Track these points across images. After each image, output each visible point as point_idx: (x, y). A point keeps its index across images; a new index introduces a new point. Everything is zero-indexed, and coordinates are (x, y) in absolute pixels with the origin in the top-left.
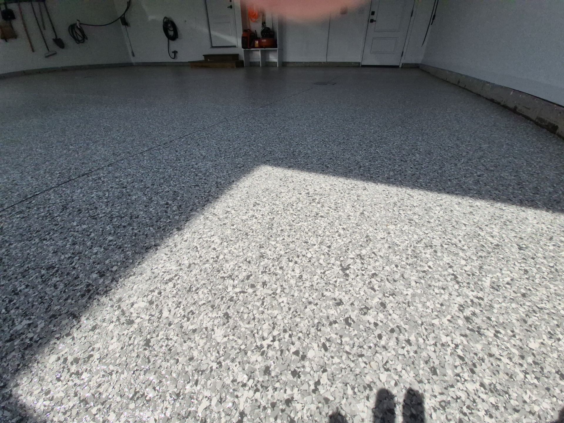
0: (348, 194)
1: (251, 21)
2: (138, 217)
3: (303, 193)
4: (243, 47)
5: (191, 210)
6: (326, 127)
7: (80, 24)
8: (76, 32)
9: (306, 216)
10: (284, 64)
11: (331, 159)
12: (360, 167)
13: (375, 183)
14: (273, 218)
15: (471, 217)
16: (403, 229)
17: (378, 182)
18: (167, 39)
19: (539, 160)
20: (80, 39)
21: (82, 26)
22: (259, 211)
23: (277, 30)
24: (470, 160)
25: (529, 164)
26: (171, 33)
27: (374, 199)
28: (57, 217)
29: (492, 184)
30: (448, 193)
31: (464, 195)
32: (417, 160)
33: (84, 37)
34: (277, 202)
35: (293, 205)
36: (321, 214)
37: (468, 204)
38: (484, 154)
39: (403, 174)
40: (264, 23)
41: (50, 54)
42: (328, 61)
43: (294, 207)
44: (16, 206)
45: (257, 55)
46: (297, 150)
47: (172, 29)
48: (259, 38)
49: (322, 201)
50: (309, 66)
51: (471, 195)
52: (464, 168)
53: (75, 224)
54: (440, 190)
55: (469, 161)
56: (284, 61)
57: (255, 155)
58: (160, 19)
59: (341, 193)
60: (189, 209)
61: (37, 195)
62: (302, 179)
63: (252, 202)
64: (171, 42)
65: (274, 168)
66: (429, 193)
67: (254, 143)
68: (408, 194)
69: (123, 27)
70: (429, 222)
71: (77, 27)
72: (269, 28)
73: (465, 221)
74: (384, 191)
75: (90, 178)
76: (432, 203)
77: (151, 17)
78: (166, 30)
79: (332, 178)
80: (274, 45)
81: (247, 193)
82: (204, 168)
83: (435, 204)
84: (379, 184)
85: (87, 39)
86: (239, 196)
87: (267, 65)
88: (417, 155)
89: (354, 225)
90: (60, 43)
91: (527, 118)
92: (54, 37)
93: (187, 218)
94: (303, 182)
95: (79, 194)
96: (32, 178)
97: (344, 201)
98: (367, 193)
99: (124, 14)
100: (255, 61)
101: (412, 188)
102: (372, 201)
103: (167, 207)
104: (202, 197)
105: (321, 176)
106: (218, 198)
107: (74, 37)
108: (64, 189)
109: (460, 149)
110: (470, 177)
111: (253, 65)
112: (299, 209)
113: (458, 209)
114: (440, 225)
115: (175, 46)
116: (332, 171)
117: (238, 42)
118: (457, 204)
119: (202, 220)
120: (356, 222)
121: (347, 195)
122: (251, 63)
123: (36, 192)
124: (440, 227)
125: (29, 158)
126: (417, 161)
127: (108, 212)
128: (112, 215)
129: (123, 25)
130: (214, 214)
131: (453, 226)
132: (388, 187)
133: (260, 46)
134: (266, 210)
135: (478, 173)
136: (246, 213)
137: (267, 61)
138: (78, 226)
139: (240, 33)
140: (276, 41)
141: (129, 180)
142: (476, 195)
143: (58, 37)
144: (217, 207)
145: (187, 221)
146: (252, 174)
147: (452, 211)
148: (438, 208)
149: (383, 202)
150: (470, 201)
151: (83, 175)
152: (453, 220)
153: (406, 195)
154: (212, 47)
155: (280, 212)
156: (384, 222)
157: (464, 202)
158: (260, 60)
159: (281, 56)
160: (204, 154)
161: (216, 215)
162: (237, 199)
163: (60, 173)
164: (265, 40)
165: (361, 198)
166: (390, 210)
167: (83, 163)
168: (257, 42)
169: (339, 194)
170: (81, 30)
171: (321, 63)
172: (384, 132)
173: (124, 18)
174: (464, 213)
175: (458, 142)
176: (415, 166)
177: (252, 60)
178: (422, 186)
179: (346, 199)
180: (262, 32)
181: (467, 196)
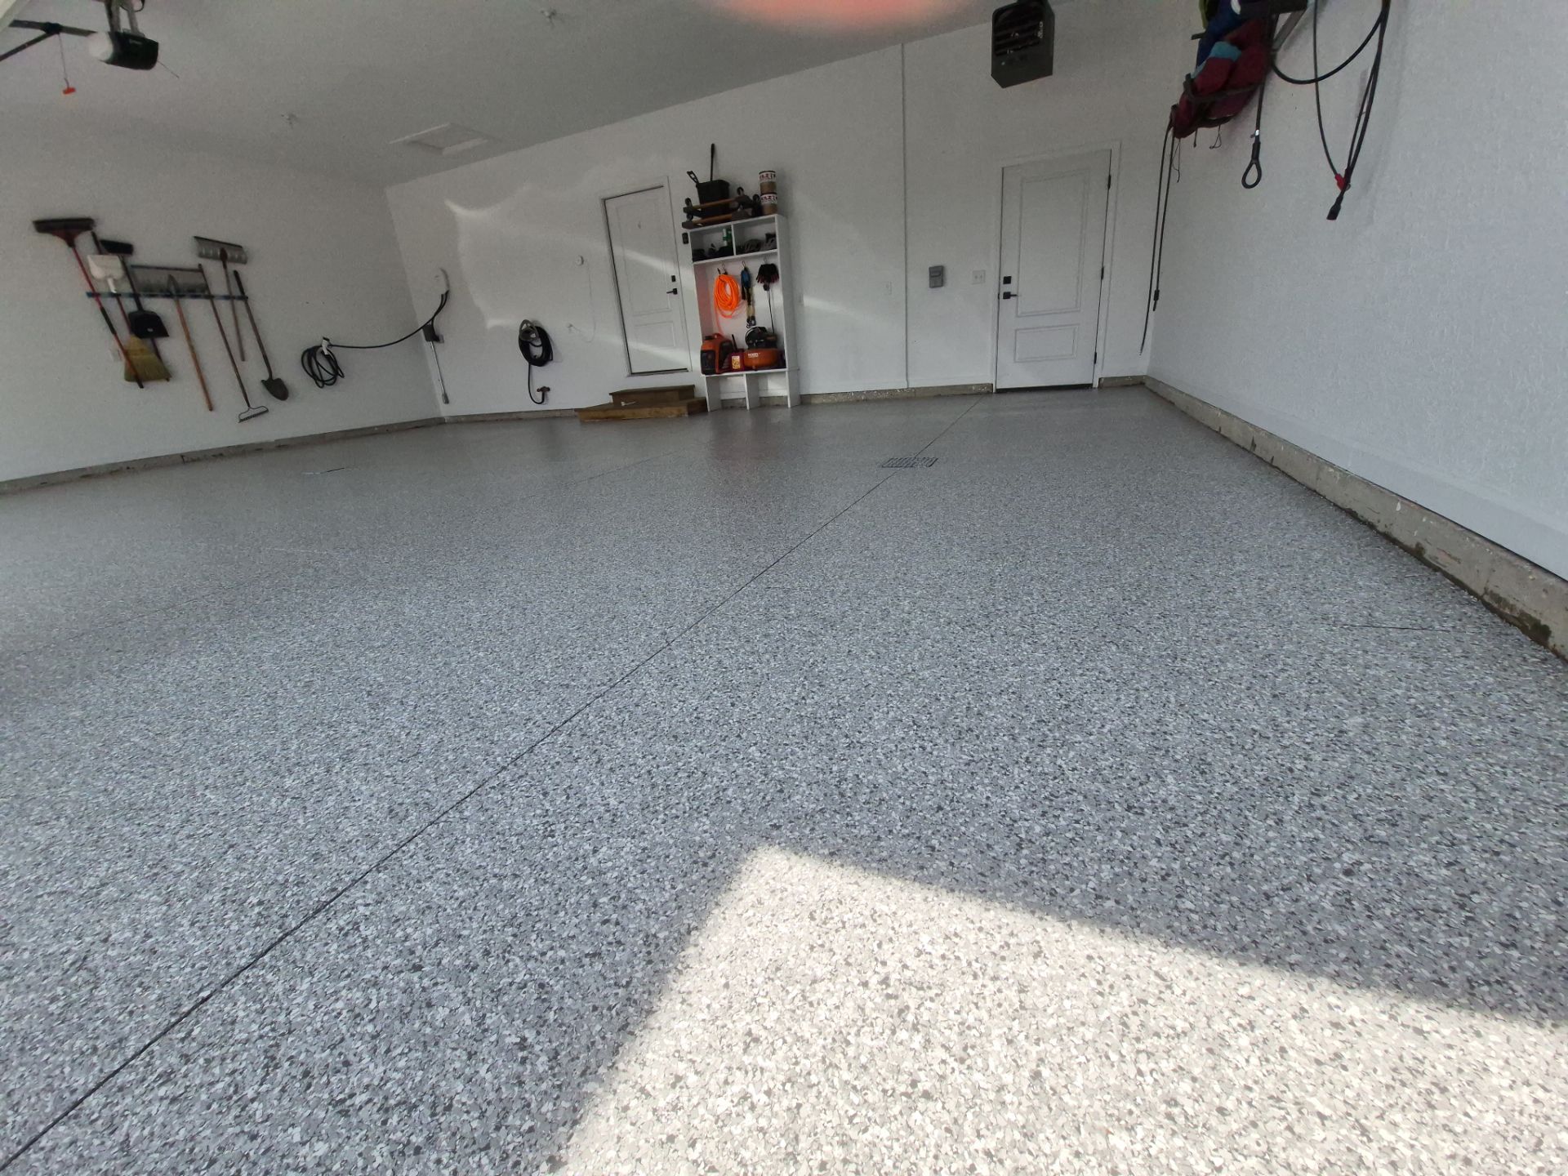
0: (995, 978)
1: (721, 318)
2: (448, 1108)
3: (874, 981)
4: (704, 372)
5: (583, 1074)
6: (921, 658)
7: (331, 345)
8: (318, 364)
9: (885, 1091)
10: (804, 401)
11: (940, 808)
12: (1019, 847)
13: (1063, 920)
14: (799, 1106)
15: (1339, 1076)
16: (1153, 1151)
17: (1073, 917)
18: (527, 363)
19: (1511, 780)
20: (326, 376)
21: (333, 350)
22: (758, 1073)
23: (782, 329)
24: (1317, 794)
25: (1485, 805)
26: (537, 352)
27: (1067, 1004)
28: (253, 1100)
29: (1388, 912)
30: (1267, 961)
31: (1311, 973)
32: (1172, 801)
33: (337, 372)
34: (806, 1030)
35: (848, 1043)
36: (925, 1085)
37: (1327, 1015)
38: (1354, 761)
39: (1136, 874)
40: (751, 319)
41: (252, 412)
42: (913, 385)
43: (851, 1051)
44: (155, 1047)
45: (737, 385)
46: (850, 774)
47: (539, 343)
48: (743, 350)
49: (926, 1016)
50: (866, 400)
51: (1332, 968)
52: (1305, 835)
53: (296, 1134)
54: (1244, 949)
55: (1316, 801)
56: (804, 392)
57: (744, 803)
58: (513, 324)
59: (975, 976)
60: (579, 1066)
61: (205, 1000)
62: (867, 913)
63: (741, 1027)
64: (535, 368)
65: (794, 858)
66: (1213, 964)
67: (739, 744)
68: (1157, 974)
69: (428, 346)
70: (1221, 1111)
71: (322, 352)
72: (763, 329)
73: (1322, 1101)
74: (1090, 958)
75: (333, 926)
76: (1227, 1014)
77: (492, 323)
78: (525, 346)
79: (949, 901)
80: (778, 361)
81: (727, 986)
82: (613, 868)
83: (1235, 1021)
84: (1074, 923)
85: (343, 376)
86: (705, 1001)
87: (763, 405)
88: (1170, 779)
89: (1017, 1136)
90: (277, 389)
91: (1460, 585)
92: (266, 377)
93: (575, 1110)
94: (871, 927)
95: (307, 999)
96: (192, 924)
97: (984, 1015)
98: (1046, 972)
99: (432, 319)
100: (734, 396)
101: (1167, 945)
102: (1061, 1011)
103: (524, 1061)
104: (610, 1009)
105: (918, 893)
106: (650, 1012)
107: (313, 376)
108: (269, 977)
109: (1285, 742)
110: (1324, 876)
111: (729, 406)
112: (863, 1060)
113: (1300, 1040)
114: (1254, 1124)
115: (542, 375)
116: (943, 866)
117: (692, 360)
118: (1295, 1017)
119: (612, 1121)
120: (1021, 1120)
121: (992, 987)
122: (723, 401)
123: (201, 990)
124: (1255, 1135)
125: (185, 832)
126: (1172, 809)
127: (376, 1082)
128: (386, 1098)
129: (427, 340)
130: (642, 1090)
131: (1289, 1128)
132: (1099, 942)
133: (745, 367)
134: (775, 1065)
135: (1346, 857)
136: (726, 1082)
137: (763, 395)
138: (303, 1144)
139: (698, 343)
140: (782, 353)
141: (429, 931)
142: (1346, 967)
143: (275, 377)
144: (650, 1056)
145: (575, 1122)
146: (737, 895)
147: (1283, 1050)
148: (1244, 1040)
149: (1091, 1016)
150: (1332, 1000)
151: (318, 911)
152: (1289, 1095)
153: (1153, 978)
154: (633, 374)
155: (814, 1079)
156: (1097, 1116)
157: (1316, 1005)
158: (746, 395)
159: (795, 384)
160: (613, 802)
161: (648, 1095)
162: (700, 1016)
163: (260, 903)
164: (755, 355)
165: (1029, 1001)
166: (1114, 1057)
167: (317, 856)
168: (736, 359)
169: (970, 979)
170: (331, 359)
171: (894, 390)
172: (1073, 675)
173: (432, 327)
174: (1318, 1062)
175: (1277, 712)
176: (1166, 830)
177: (725, 397)
178: (1192, 931)
179: (989, 1004)
180: (748, 338)
181: (1322, 973)
